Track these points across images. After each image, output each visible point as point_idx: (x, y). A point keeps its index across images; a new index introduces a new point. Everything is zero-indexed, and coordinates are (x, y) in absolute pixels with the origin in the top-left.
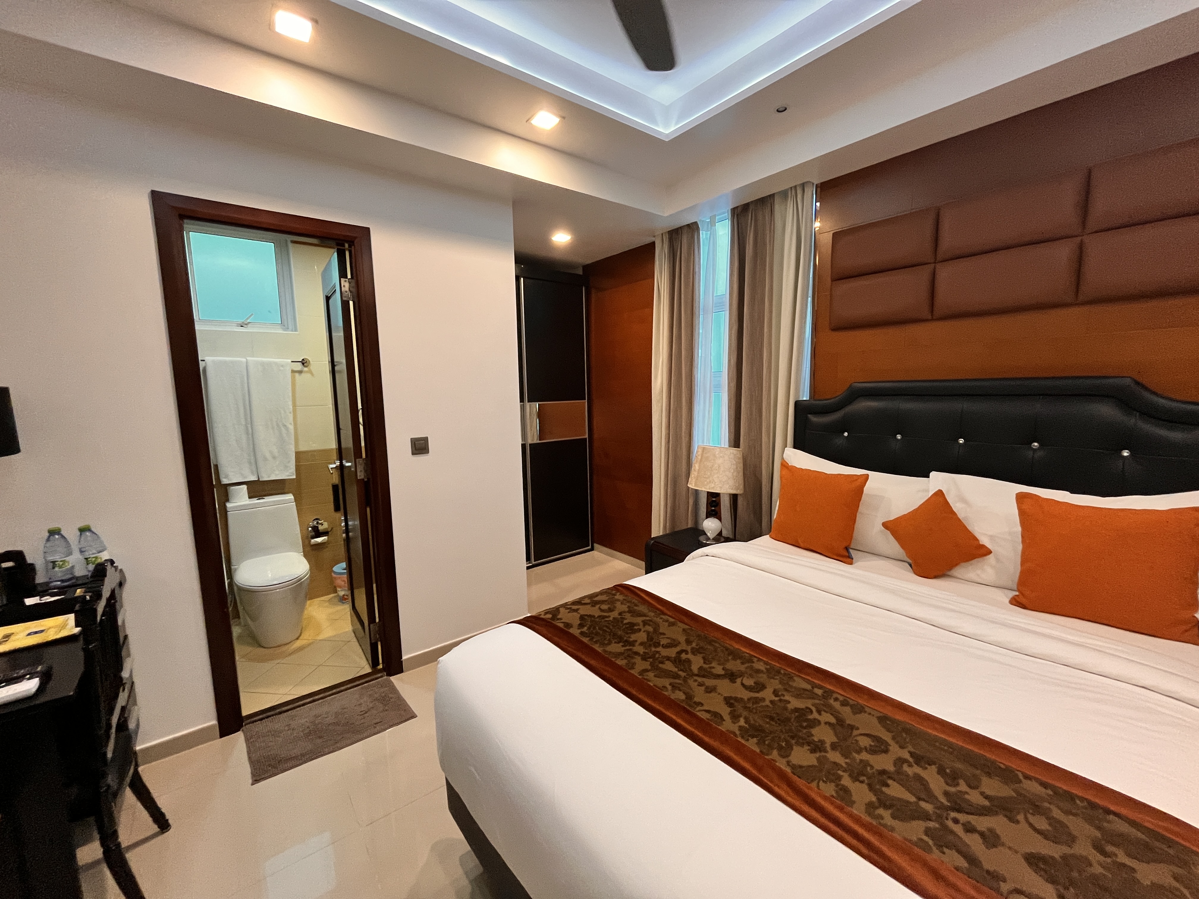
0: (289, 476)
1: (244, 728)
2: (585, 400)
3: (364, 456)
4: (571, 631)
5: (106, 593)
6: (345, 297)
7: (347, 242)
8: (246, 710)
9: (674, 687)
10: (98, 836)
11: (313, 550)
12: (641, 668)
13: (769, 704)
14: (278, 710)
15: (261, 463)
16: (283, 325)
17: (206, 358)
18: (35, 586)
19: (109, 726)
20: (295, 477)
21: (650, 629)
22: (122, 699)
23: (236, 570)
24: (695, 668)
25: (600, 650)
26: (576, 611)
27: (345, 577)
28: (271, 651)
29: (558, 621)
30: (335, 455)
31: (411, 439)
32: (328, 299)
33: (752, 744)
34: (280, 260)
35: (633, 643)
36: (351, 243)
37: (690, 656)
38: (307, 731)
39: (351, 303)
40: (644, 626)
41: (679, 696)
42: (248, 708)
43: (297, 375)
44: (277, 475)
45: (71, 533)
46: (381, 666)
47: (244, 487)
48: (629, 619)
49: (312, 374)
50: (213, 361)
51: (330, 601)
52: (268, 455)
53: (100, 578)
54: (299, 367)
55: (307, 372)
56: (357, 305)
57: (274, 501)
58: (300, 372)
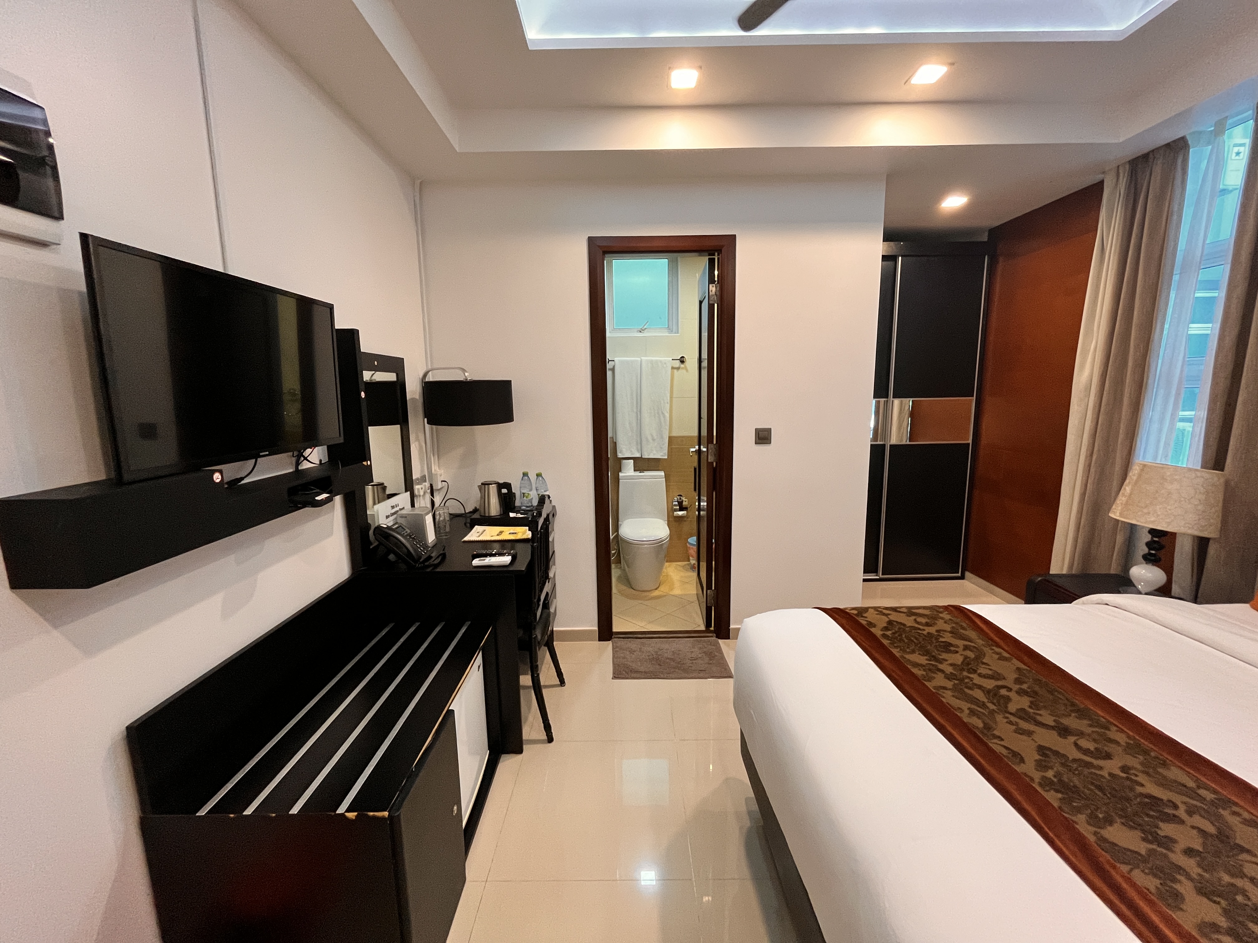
0: (663, 456)
1: (613, 640)
2: (973, 396)
3: (715, 442)
4: (873, 630)
5: (544, 515)
6: (711, 300)
7: (716, 251)
8: (615, 629)
9: (972, 712)
10: (530, 674)
11: (675, 521)
12: (939, 684)
13: (1107, 776)
14: (635, 636)
15: (644, 443)
16: (669, 329)
17: (616, 359)
18: (515, 507)
19: (539, 600)
20: (666, 457)
21: (971, 655)
22: (547, 588)
23: (621, 525)
24: (1012, 707)
25: (898, 655)
26: (887, 615)
27: (695, 548)
28: (637, 593)
29: (862, 618)
30: (696, 440)
31: (756, 429)
32: (701, 303)
33: (1053, 798)
34: (671, 272)
35: (941, 661)
36: (720, 251)
37: (1012, 695)
38: (651, 657)
39: (716, 305)
40: (964, 650)
41: (978, 723)
42: (617, 627)
43: (675, 371)
44: (654, 454)
45: (533, 476)
46: (712, 629)
47: (632, 461)
48: (947, 638)
49: (687, 371)
50: (622, 362)
51: (683, 567)
52: (650, 438)
53: (542, 504)
54: (677, 364)
55: (683, 368)
56: (720, 307)
57: (651, 476)
58: (678, 368)
